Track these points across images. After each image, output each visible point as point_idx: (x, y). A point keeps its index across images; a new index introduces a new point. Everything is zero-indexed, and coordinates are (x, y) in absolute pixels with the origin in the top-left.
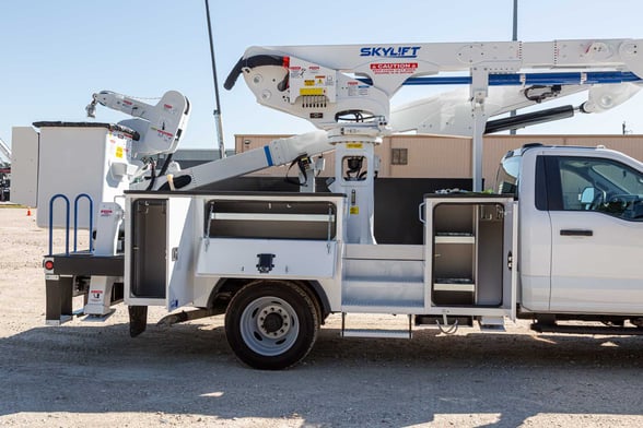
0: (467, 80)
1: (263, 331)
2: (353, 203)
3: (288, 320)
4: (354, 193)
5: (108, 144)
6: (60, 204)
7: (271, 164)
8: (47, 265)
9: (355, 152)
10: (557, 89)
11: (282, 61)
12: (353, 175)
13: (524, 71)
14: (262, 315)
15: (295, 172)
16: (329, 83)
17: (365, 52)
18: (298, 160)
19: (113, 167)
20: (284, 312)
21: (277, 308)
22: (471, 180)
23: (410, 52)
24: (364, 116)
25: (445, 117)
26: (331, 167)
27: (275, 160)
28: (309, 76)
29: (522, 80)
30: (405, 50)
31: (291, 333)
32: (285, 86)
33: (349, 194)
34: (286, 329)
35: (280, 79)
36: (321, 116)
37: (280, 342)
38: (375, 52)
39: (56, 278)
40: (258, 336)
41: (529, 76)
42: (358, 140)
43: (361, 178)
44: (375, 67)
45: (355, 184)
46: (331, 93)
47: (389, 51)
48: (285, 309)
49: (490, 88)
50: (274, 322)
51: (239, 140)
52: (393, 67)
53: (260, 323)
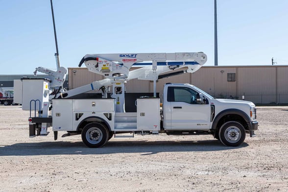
0: (151, 64)
1: (92, 138)
2: (118, 101)
3: (99, 134)
4: (118, 98)
5: (44, 84)
6: (33, 103)
7: (93, 89)
8: (30, 120)
9: (119, 86)
10: (178, 66)
11: (96, 59)
12: (119, 92)
13: (167, 61)
14: (92, 133)
15: (101, 91)
16: (110, 66)
17: (121, 56)
18: (102, 88)
19: (45, 91)
20: (98, 132)
21: (96, 131)
22: (153, 93)
23: (134, 56)
24: (121, 75)
25: (146, 74)
26: (112, 90)
27: (94, 88)
28: (104, 63)
29: (167, 64)
30: (132, 55)
31: (100, 138)
32: (97, 66)
33: (117, 98)
34: (99, 137)
35: (96, 64)
36: (108, 75)
37: (97, 141)
38: (124, 56)
39: (32, 124)
40: (91, 139)
41: (168, 63)
42: (119, 82)
43: (121, 93)
44: (124, 60)
45: (119, 95)
46: (111, 68)
47: (128, 56)
48: (99, 131)
49: (158, 66)
50: (95, 135)
51: (70, 71)
52: (129, 60)
53: (91, 136)
